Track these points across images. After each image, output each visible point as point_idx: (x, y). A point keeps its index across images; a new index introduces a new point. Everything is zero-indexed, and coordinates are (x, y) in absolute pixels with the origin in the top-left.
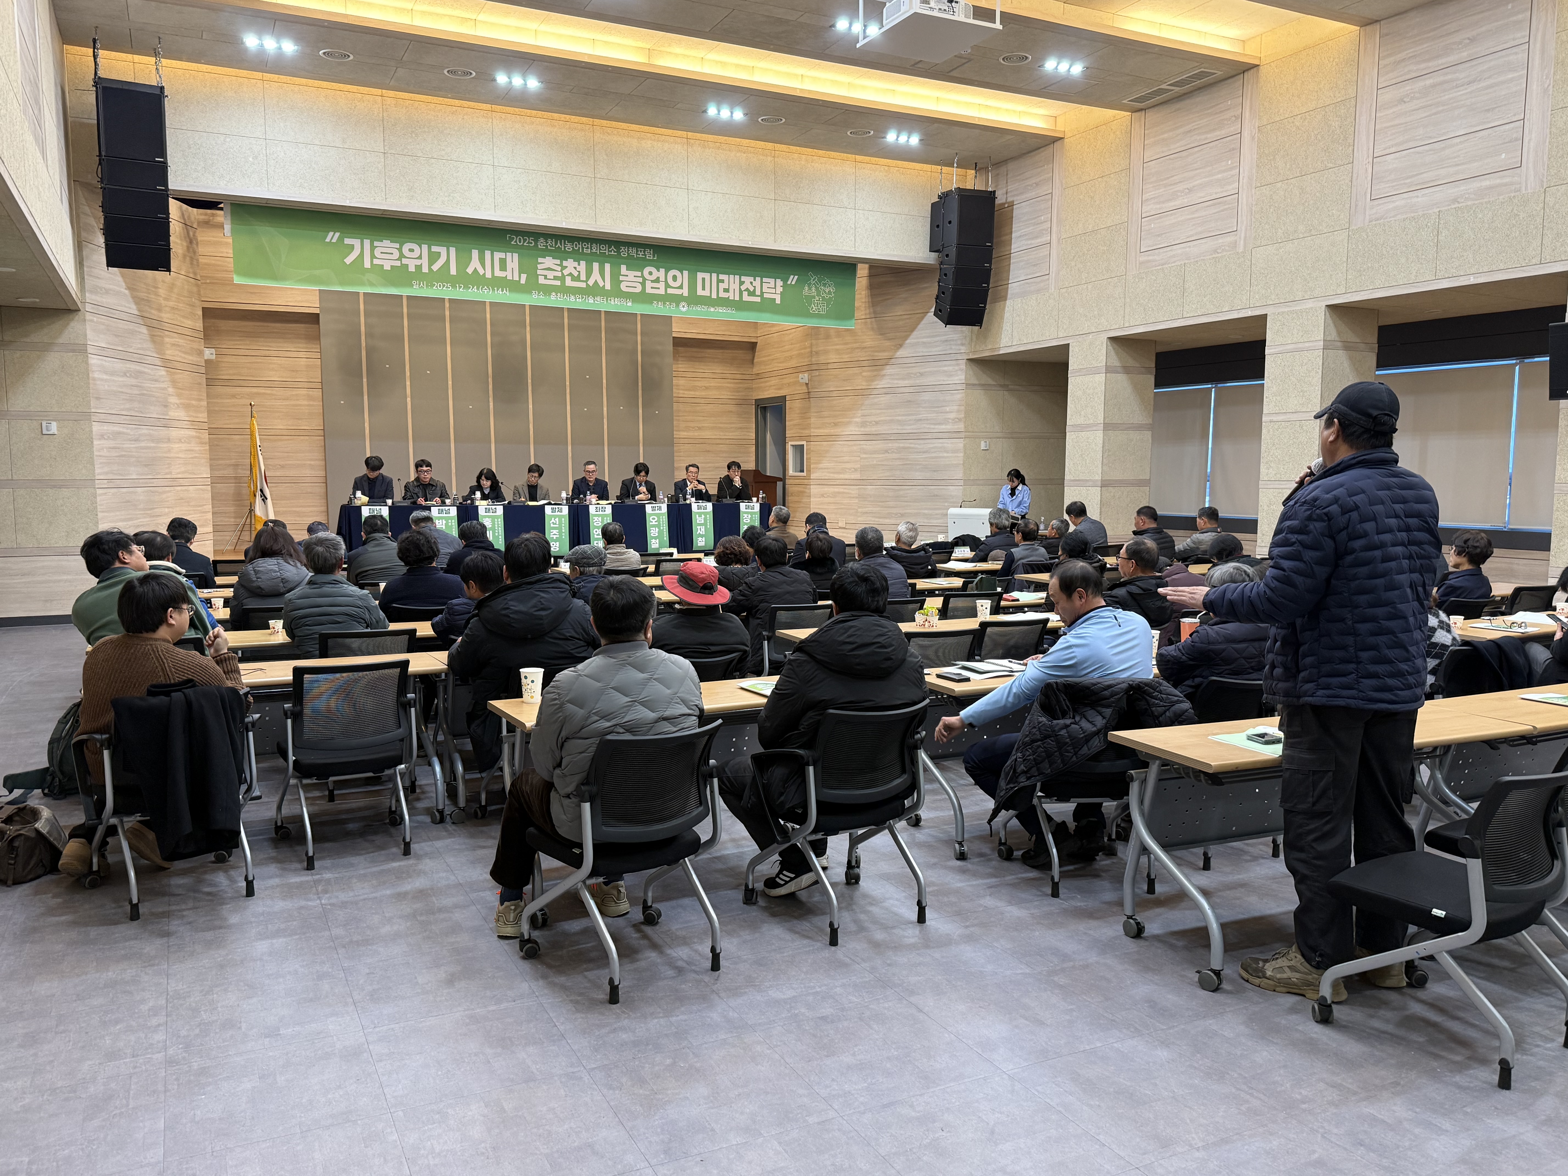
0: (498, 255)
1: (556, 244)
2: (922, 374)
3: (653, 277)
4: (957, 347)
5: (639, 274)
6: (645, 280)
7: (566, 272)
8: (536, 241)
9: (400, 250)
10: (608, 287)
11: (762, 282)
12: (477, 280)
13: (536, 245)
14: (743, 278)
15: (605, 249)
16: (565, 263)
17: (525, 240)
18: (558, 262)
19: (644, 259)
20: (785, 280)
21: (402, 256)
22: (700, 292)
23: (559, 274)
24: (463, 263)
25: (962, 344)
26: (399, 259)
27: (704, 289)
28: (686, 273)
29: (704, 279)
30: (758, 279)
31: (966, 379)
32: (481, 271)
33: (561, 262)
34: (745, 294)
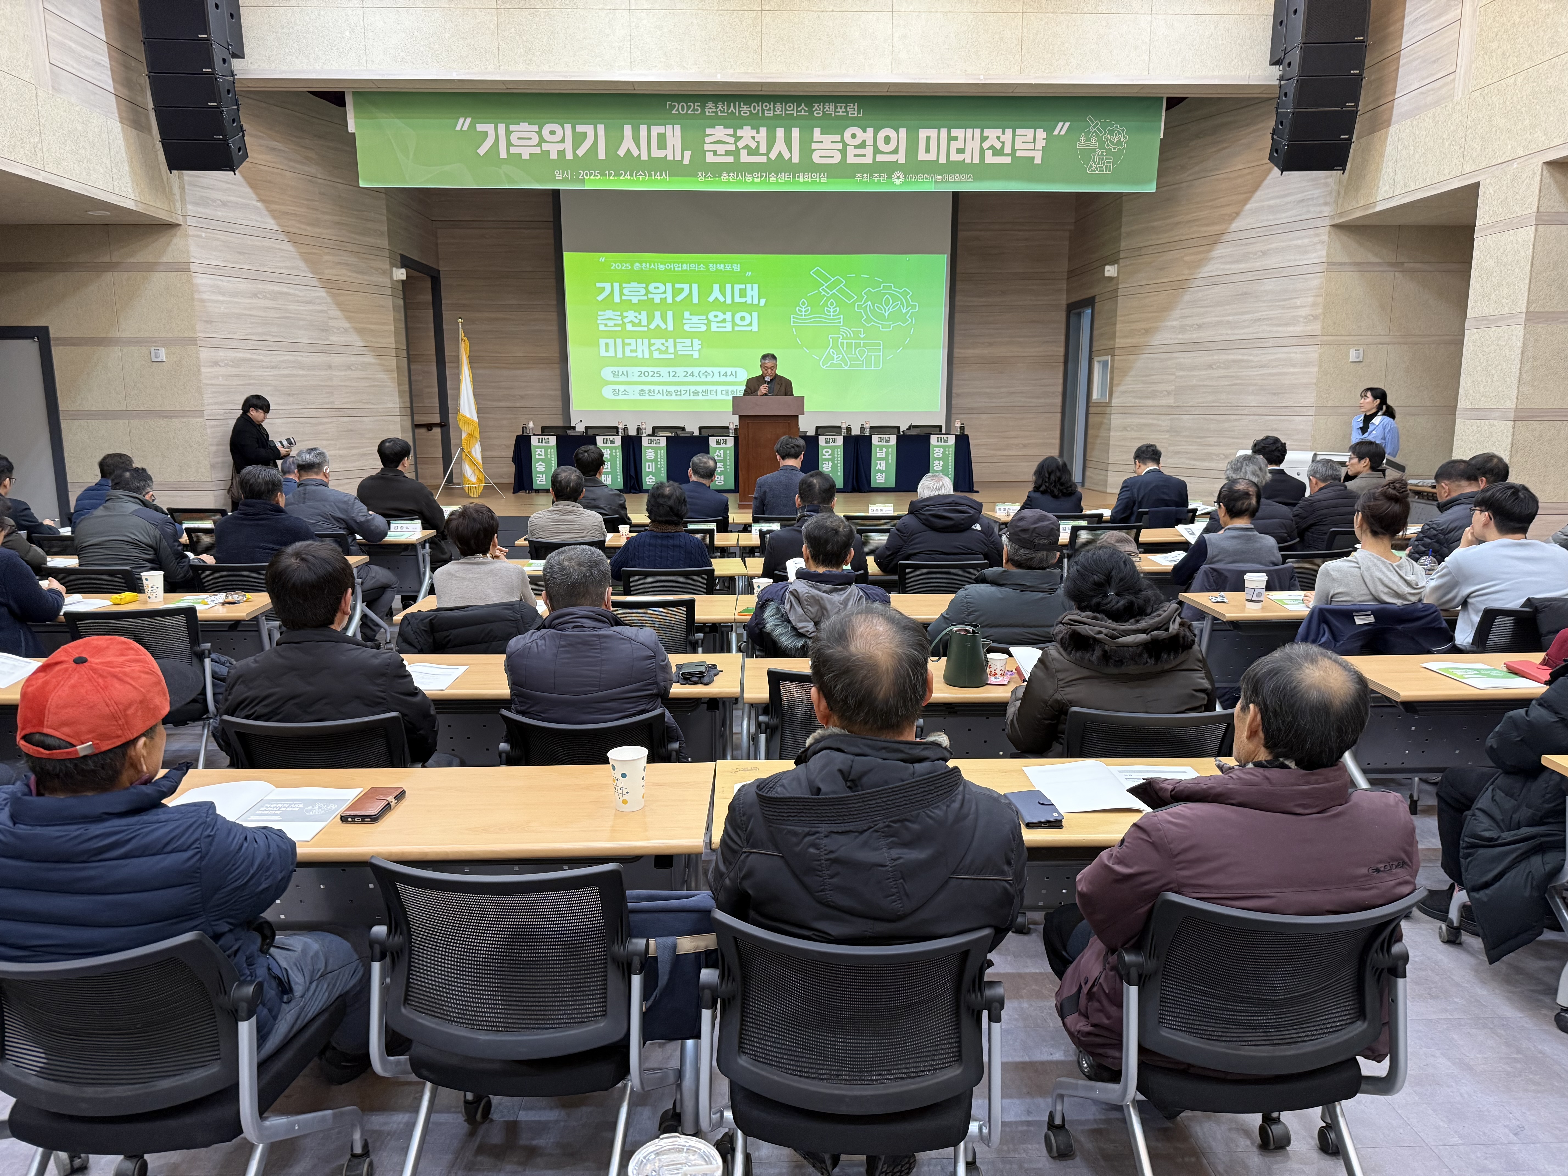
0: (656, 130)
1: (728, 108)
2: (1264, 253)
3: (857, 141)
4: (1318, 209)
5: (838, 138)
6: (845, 145)
7: (741, 144)
8: (703, 107)
9: (539, 133)
10: (796, 159)
11: (1014, 135)
12: (632, 164)
13: (703, 112)
14: (987, 132)
15: (791, 109)
16: (740, 133)
17: (689, 107)
18: (731, 131)
19: (846, 118)
20: (1049, 130)
21: (542, 140)
22: (922, 156)
23: (732, 148)
24: (613, 142)
25: (1326, 204)
26: (539, 145)
27: (928, 151)
28: (903, 132)
29: (928, 138)
30: (1009, 132)
31: (1328, 255)
32: (635, 153)
33: (735, 132)
34: (988, 153)
